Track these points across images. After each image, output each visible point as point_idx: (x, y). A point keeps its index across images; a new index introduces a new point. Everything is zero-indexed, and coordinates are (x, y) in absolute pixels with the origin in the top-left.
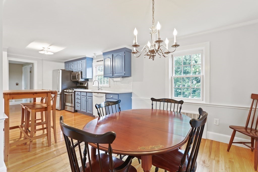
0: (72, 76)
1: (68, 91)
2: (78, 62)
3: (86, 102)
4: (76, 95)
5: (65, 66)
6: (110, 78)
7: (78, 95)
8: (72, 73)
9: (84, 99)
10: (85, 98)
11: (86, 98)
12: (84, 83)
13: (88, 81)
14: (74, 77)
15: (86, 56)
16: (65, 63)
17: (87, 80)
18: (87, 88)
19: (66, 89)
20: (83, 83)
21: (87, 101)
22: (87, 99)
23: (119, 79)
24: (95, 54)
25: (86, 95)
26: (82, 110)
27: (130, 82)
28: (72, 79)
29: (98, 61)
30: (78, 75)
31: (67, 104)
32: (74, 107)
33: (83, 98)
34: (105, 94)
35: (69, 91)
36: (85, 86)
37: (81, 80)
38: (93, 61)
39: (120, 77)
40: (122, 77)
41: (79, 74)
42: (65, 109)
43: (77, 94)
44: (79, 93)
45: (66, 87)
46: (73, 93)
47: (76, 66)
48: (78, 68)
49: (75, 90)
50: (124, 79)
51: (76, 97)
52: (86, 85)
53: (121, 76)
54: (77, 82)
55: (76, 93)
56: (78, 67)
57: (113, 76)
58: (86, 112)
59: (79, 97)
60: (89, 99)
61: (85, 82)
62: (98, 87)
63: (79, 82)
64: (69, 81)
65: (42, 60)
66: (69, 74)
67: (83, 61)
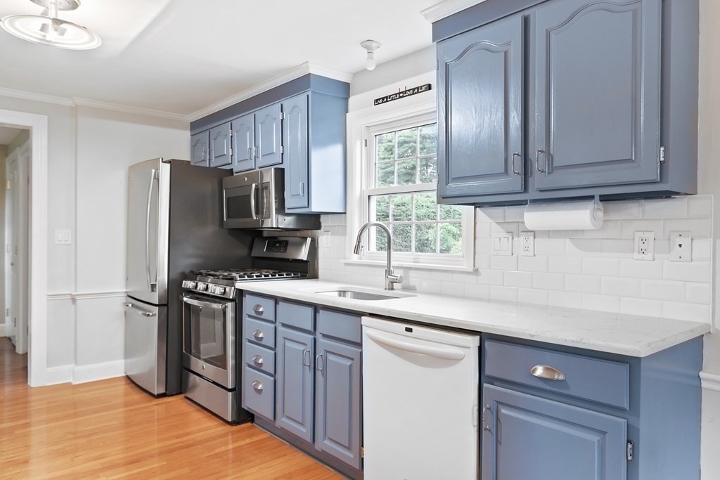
0: (228, 199)
1: (201, 286)
2: (261, 113)
3: (309, 375)
4: (246, 320)
5: (194, 146)
6: (477, 205)
7: (258, 316)
8: (227, 180)
9: (296, 349)
10: (301, 348)
11: (310, 347)
12: (290, 239)
13: (319, 227)
14: (239, 205)
15: (312, 71)
16: (195, 126)
17: (312, 221)
18: (310, 271)
19: (192, 276)
20: (287, 243)
21: (320, 366)
22: (320, 352)
23: (581, 216)
24: (368, 45)
25: (309, 327)
26: (282, 422)
27: (685, 241)
28: (228, 217)
29: (385, 100)
30: (257, 189)
31: (199, 365)
32: (237, 390)
33: (288, 344)
34: (478, 338)
35: (207, 289)
36: (302, 261)
37: (275, 221)
38: (351, 100)
39: (591, 198)
40: (605, 199)
41: (267, 187)
42: (189, 395)
43: (253, 314)
44: (266, 308)
45: (193, 261)
46: (230, 305)
47: (249, 136)
48: (257, 151)
49: (239, 285)
50: (613, 216)
51: (248, 333)
52: (303, 254)
53: (597, 192)
54: (256, 234)
55: (248, 303)
56: (260, 144)
57: (526, 188)
58: (309, 439)
59: (265, 332)
60: (331, 357)
61: (298, 234)
62: (389, 272)
63: (265, 234)
64: (211, 229)
65: (75, 111)
66: (209, 187)
67: (288, 103)
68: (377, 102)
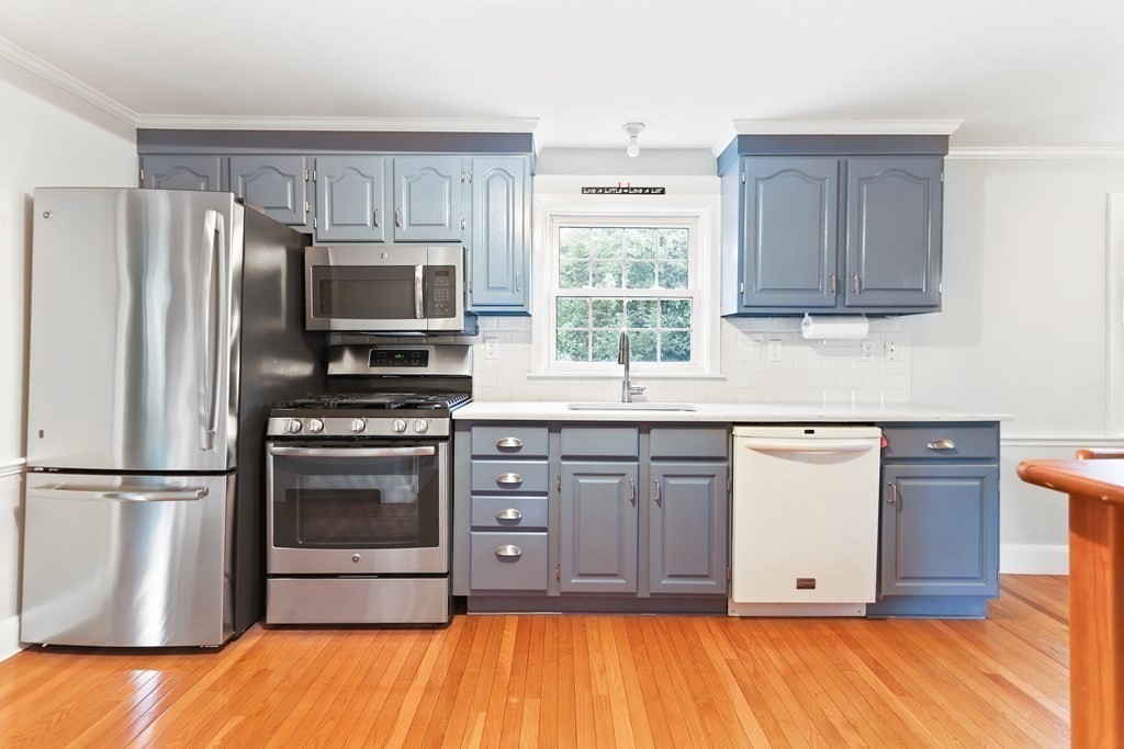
0: (321, 283)
3: (633, 510)
7: (508, 453)
11: (633, 477)
13: (474, 332)
27: (894, 347)
29: (601, 191)
30: (425, 273)
32: (450, 572)
36: (463, 377)
39: (859, 315)
40: (869, 316)
41: (445, 272)
43: (494, 452)
46: (443, 446)
52: (465, 368)
57: (836, 305)
60: (673, 481)
62: (628, 383)
68: (586, 190)
